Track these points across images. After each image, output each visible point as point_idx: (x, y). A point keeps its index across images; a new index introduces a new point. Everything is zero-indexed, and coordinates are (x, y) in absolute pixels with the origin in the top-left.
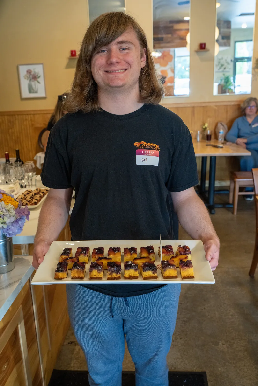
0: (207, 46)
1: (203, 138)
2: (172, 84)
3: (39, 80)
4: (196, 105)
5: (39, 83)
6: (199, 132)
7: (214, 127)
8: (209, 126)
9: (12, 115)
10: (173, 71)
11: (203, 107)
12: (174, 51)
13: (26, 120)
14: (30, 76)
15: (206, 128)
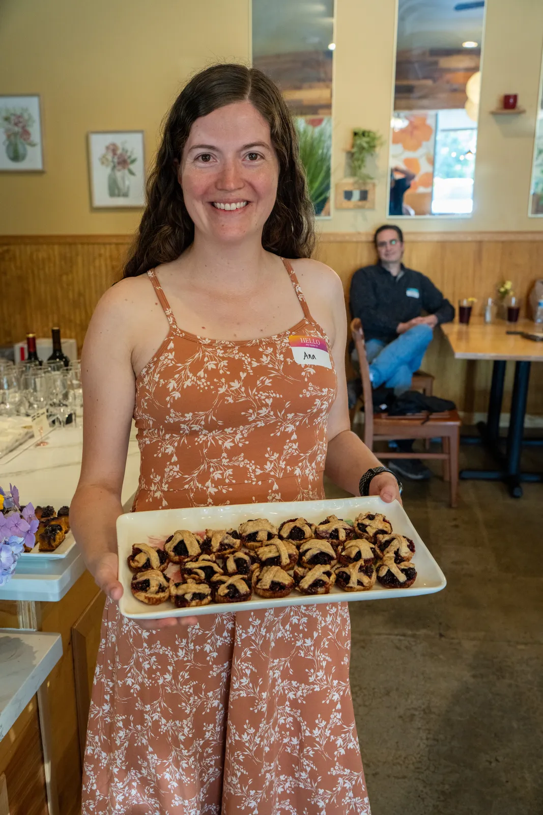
0: (520, 102)
1: (499, 315)
2: (428, 190)
3: (132, 167)
4: (486, 238)
5: (131, 173)
6: (490, 301)
7: (525, 290)
8: (513, 289)
9: (70, 244)
10: (432, 161)
11: (503, 242)
12: (436, 115)
13: (100, 255)
14: (113, 158)
15: (506, 292)
